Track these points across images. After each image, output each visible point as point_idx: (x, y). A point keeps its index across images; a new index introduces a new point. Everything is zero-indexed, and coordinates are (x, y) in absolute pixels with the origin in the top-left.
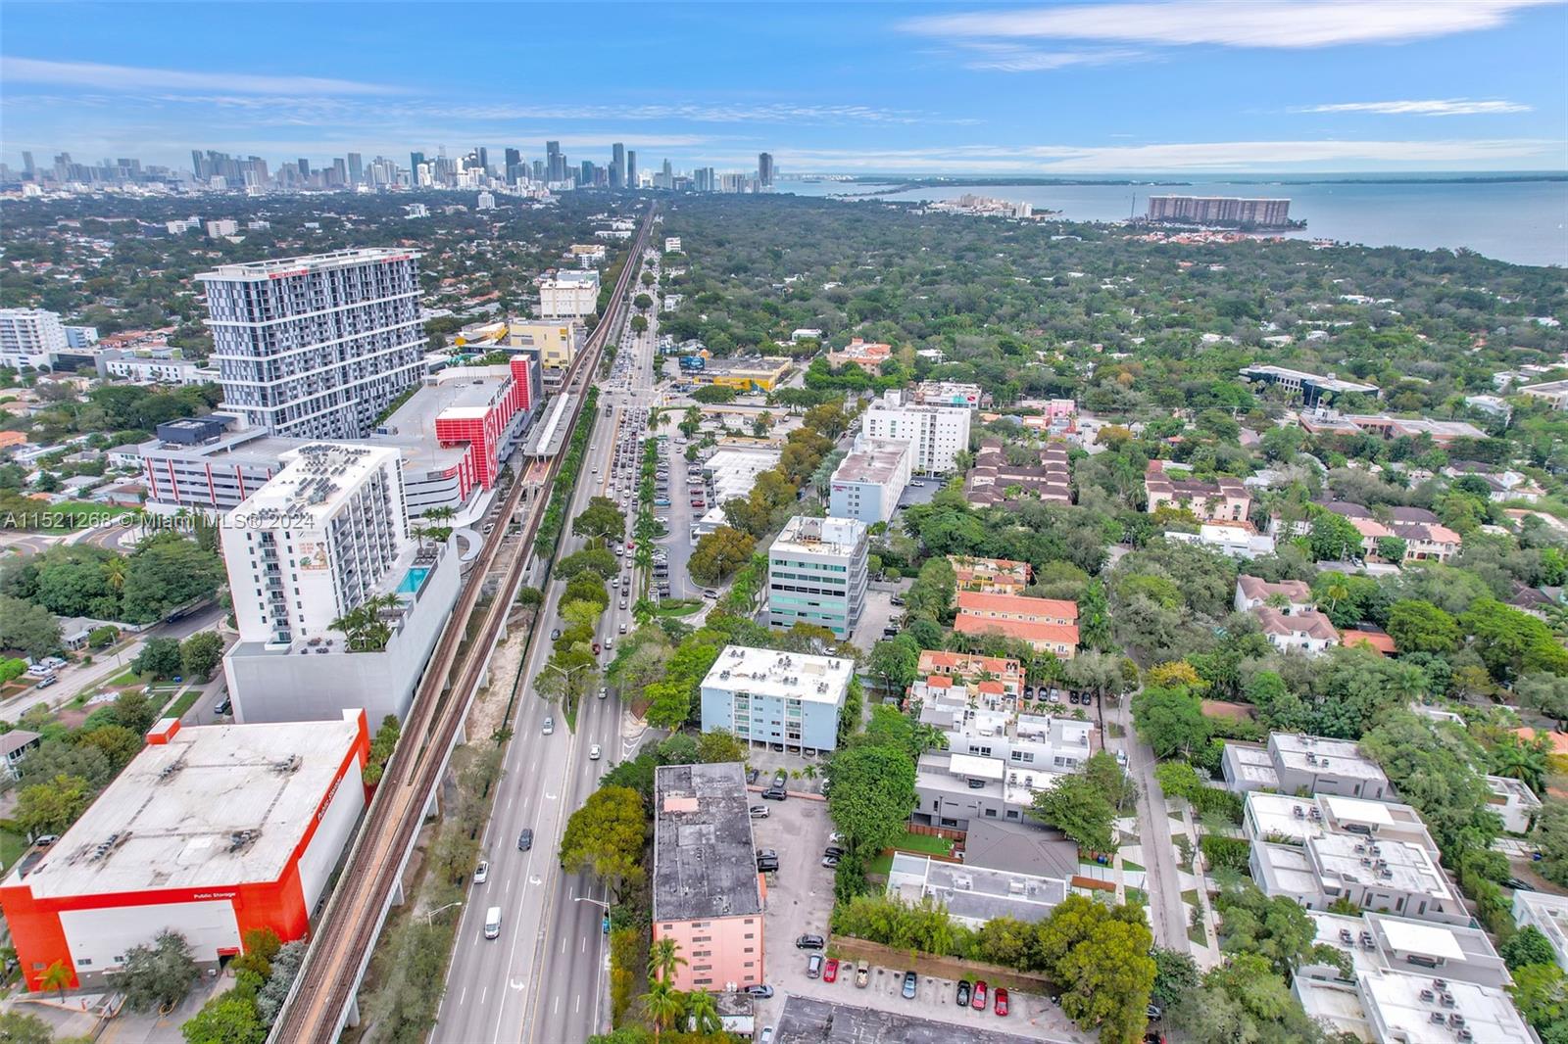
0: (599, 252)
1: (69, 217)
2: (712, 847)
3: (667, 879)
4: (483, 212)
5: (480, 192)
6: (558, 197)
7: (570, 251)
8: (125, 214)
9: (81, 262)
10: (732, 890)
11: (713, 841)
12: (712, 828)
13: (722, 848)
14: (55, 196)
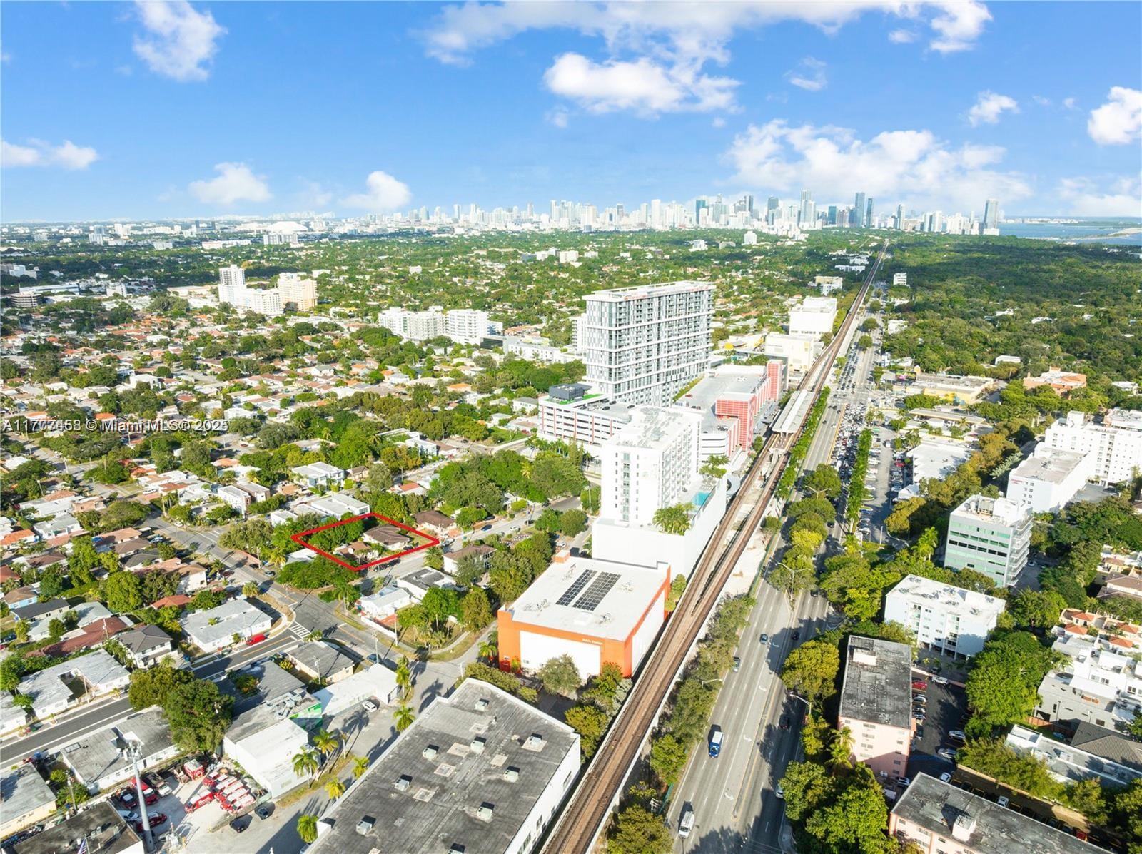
0: (838, 283)
1: (479, 248)
2: (883, 687)
3: (850, 697)
4: (746, 247)
5: (745, 231)
6: (807, 235)
7: (814, 281)
8: (509, 245)
9: (489, 278)
10: (893, 712)
11: (883, 683)
12: (884, 677)
13: (889, 689)
14: (471, 234)
